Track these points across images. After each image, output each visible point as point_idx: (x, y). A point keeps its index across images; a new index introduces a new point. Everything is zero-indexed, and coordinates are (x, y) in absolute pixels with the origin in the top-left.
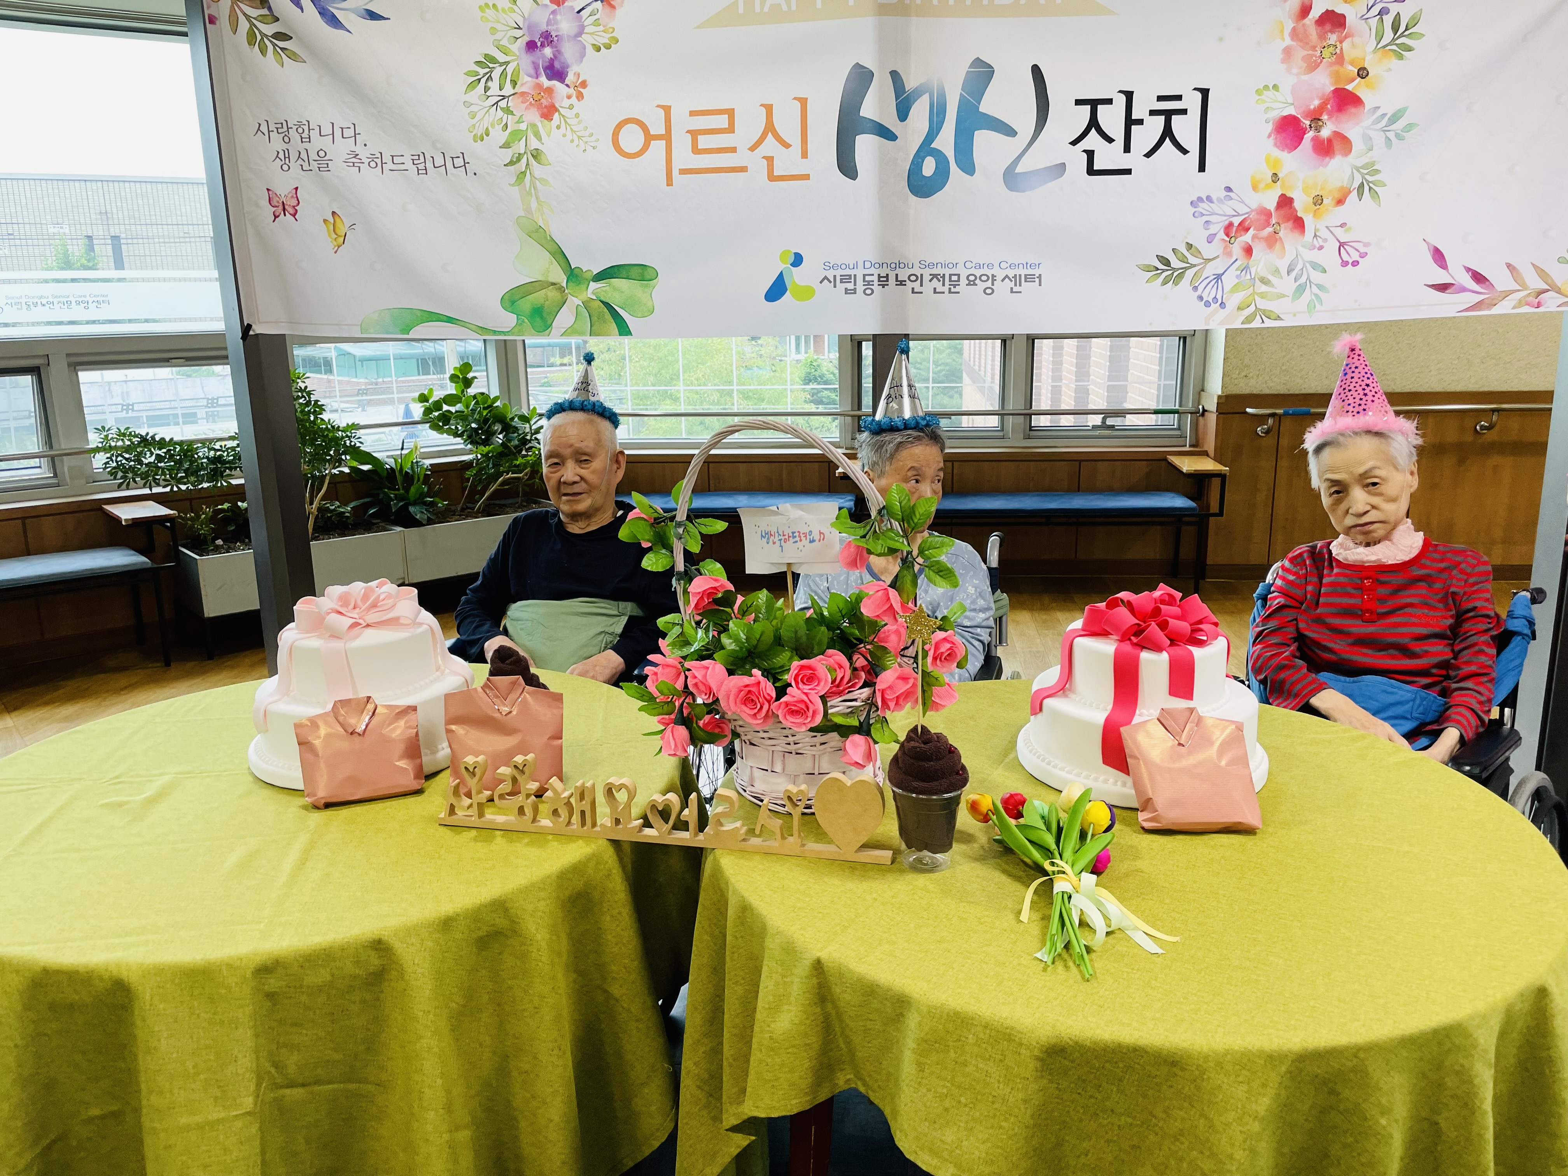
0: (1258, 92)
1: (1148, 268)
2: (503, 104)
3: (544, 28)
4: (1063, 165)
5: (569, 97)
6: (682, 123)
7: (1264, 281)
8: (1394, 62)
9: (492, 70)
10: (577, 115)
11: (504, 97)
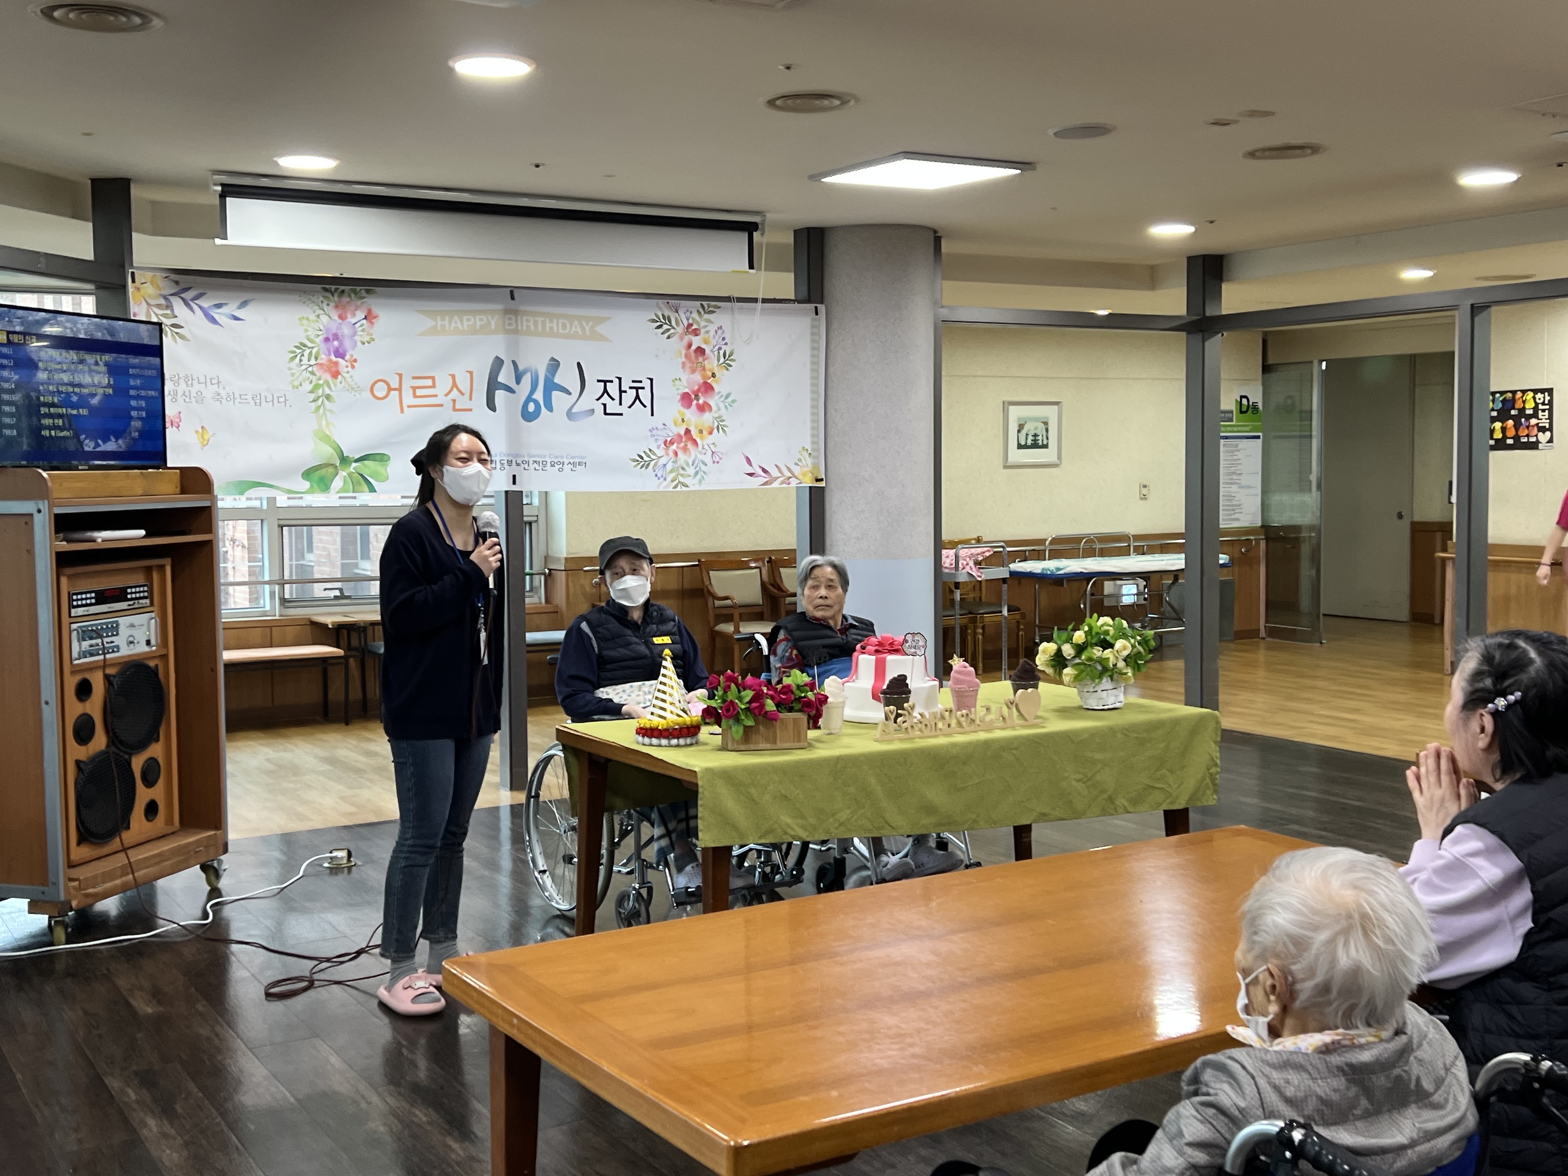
0: (673, 381)
1: (635, 460)
2: (310, 369)
3: (334, 331)
4: (593, 410)
5: (347, 367)
6: (407, 384)
7: (683, 469)
8: (725, 371)
9: (304, 351)
10: (351, 377)
11: (311, 366)
